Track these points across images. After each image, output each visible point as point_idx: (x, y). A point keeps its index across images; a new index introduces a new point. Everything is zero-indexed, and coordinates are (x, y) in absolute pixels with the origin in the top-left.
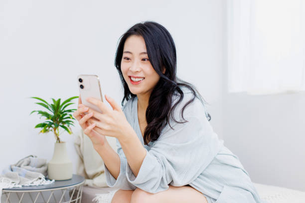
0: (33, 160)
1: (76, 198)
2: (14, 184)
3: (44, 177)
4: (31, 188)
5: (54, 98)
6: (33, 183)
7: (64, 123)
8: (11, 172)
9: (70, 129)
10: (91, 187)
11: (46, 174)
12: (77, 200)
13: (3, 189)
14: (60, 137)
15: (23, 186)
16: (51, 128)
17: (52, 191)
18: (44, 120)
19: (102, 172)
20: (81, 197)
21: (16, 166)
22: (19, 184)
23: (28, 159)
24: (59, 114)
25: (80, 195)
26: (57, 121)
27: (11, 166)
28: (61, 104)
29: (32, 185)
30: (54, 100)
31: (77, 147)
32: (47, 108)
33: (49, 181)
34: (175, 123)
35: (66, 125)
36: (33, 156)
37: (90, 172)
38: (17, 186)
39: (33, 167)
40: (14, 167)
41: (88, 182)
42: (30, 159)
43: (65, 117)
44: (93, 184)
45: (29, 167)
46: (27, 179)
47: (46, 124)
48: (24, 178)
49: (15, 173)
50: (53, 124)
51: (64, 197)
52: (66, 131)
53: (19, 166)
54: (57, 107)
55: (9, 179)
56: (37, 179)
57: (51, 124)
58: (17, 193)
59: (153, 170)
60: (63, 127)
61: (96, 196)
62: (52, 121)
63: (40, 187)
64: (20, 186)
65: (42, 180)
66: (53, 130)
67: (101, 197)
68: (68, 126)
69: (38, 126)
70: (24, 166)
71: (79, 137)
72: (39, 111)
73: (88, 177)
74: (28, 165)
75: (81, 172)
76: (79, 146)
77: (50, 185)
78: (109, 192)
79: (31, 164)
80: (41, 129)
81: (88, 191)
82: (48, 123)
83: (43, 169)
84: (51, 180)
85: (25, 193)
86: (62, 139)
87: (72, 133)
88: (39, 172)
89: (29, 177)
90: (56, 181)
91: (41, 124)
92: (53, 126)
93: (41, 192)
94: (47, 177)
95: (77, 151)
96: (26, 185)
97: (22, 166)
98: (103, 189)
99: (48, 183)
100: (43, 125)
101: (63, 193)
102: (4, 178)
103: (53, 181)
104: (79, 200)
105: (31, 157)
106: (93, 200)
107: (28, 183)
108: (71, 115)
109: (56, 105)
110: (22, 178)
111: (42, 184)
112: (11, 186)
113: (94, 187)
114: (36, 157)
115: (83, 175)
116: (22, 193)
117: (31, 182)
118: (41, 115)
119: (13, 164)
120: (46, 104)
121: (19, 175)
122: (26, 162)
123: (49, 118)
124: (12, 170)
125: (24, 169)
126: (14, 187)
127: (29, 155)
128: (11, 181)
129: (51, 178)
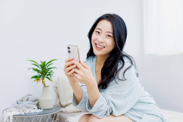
0: (30, 97)
1: (56, 120)
2: (20, 112)
3: (37, 107)
4: (30, 114)
5: (42, 61)
6: (30, 111)
7: (48, 75)
8: (17, 104)
9: (52, 79)
10: (64, 113)
11: (38, 105)
12: (56, 121)
13: (13, 115)
14: (45, 83)
15: (25, 113)
16: (40, 79)
17: (42, 116)
18: (36, 74)
19: (71, 104)
20: (58, 119)
21: (20, 101)
22: (22, 112)
23: (27, 97)
24: (45, 70)
25: (58, 118)
26: (44, 74)
27: (17, 101)
28: (46, 64)
29: (30, 112)
30: (42, 62)
31: (55, 89)
32: (38, 67)
33: (40, 110)
34: (118, 80)
35: (49, 77)
36: (30, 95)
37: (63, 104)
38: (21, 113)
39: (30, 101)
40: (19, 102)
41: (62, 109)
42: (28, 97)
43: (48, 72)
44: (66, 111)
45: (28, 102)
46: (27, 109)
47: (37, 76)
48: (25, 108)
49: (20, 105)
50: (41, 76)
51: (49, 120)
52: (49, 80)
53: (22, 101)
54: (43, 66)
55: (16, 109)
56: (33, 108)
57: (40, 76)
58: (21, 117)
59: (102, 106)
60: (47, 78)
61: (67, 118)
62: (41, 75)
63: (35, 114)
64: (23, 113)
65: (35, 109)
66: (42, 80)
67: (70, 119)
68: (51, 77)
69: (32, 78)
70: (25, 101)
71: (56, 83)
72: (33, 68)
73: (62, 106)
74: (27, 100)
75: (58, 103)
76: (57, 88)
77: (40, 112)
78: (75, 116)
79: (29, 100)
80: (34, 79)
81: (63, 115)
82: (39, 76)
83: (36, 102)
84: (41, 109)
85: (26, 117)
86: (47, 85)
87: (52, 81)
88: (34, 105)
89: (28, 107)
90: (44, 109)
91: (35, 76)
92: (41, 77)
93: (35, 117)
94: (38, 107)
95: (55, 91)
96: (26, 112)
97: (24, 101)
98: (71, 113)
99: (39, 111)
100: (36, 77)
101: (48, 117)
102: (13, 109)
103: (42, 109)
104: (57, 121)
105: (29, 96)
106: (66, 121)
107: (28, 111)
108: (52, 71)
109: (43, 65)
110: (24, 108)
111: (36, 112)
112: (18, 113)
113: (66, 113)
114: (32, 95)
115: (59, 105)
116: (24, 117)
117: (29, 111)
118: (34, 71)
119: (18, 100)
120: (37, 65)
121: (22, 106)
122: (26, 99)
123: (39, 72)
124: (18, 104)
125: (25, 103)
126: (20, 114)
127: (27, 94)
128: (18, 110)
129: (41, 108)
